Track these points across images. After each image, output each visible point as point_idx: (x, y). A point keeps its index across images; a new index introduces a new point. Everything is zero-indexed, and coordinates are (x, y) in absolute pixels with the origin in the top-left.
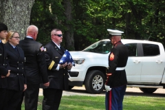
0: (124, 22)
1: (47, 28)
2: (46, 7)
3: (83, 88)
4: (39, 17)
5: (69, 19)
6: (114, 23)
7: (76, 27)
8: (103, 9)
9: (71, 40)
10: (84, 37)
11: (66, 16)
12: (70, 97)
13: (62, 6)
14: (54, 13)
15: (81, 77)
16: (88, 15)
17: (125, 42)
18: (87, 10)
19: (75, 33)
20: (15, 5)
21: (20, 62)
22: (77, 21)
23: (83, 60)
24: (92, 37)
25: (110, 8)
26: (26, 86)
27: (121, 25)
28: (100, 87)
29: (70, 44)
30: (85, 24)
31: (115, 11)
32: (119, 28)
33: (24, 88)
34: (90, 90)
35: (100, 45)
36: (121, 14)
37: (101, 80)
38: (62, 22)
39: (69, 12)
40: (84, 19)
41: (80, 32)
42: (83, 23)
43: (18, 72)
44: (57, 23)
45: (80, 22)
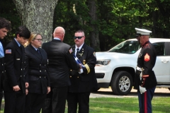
0: (151, 21)
1: (72, 29)
2: (70, 7)
3: (110, 90)
4: (63, 18)
5: (94, 19)
6: (140, 22)
7: (101, 27)
8: (129, 8)
9: (97, 40)
10: (109, 38)
11: (90, 16)
12: (96, 99)
13: (86, 7)
14: (78, 14)
15: (108, 79)
16: (113, 15)
17: (153, 41)
18: (112, 9)
19: (100, 33)
20: (38, 7)
21: (43, 65)
22: (102, 21)
23: (109, 61)
24: (118, 37)
25: (136, 6)
26: (49, 89)
27: (148, 24)
28: (127, 88)
29: (95, 45)
30: (110, 24)
31: (141, 9)
32: (146, 27)
33: (47, 90)
34: (117, 92)
35: (127, 45)
36: (147, 13)
37: (128, 81)
38: (87, 23)
39: (94, 12)
40: (110, 19)
41: (105, 32)
42: (108, 23)
43: (40, 74)
44: (81, 24)
45: (105, 22)
